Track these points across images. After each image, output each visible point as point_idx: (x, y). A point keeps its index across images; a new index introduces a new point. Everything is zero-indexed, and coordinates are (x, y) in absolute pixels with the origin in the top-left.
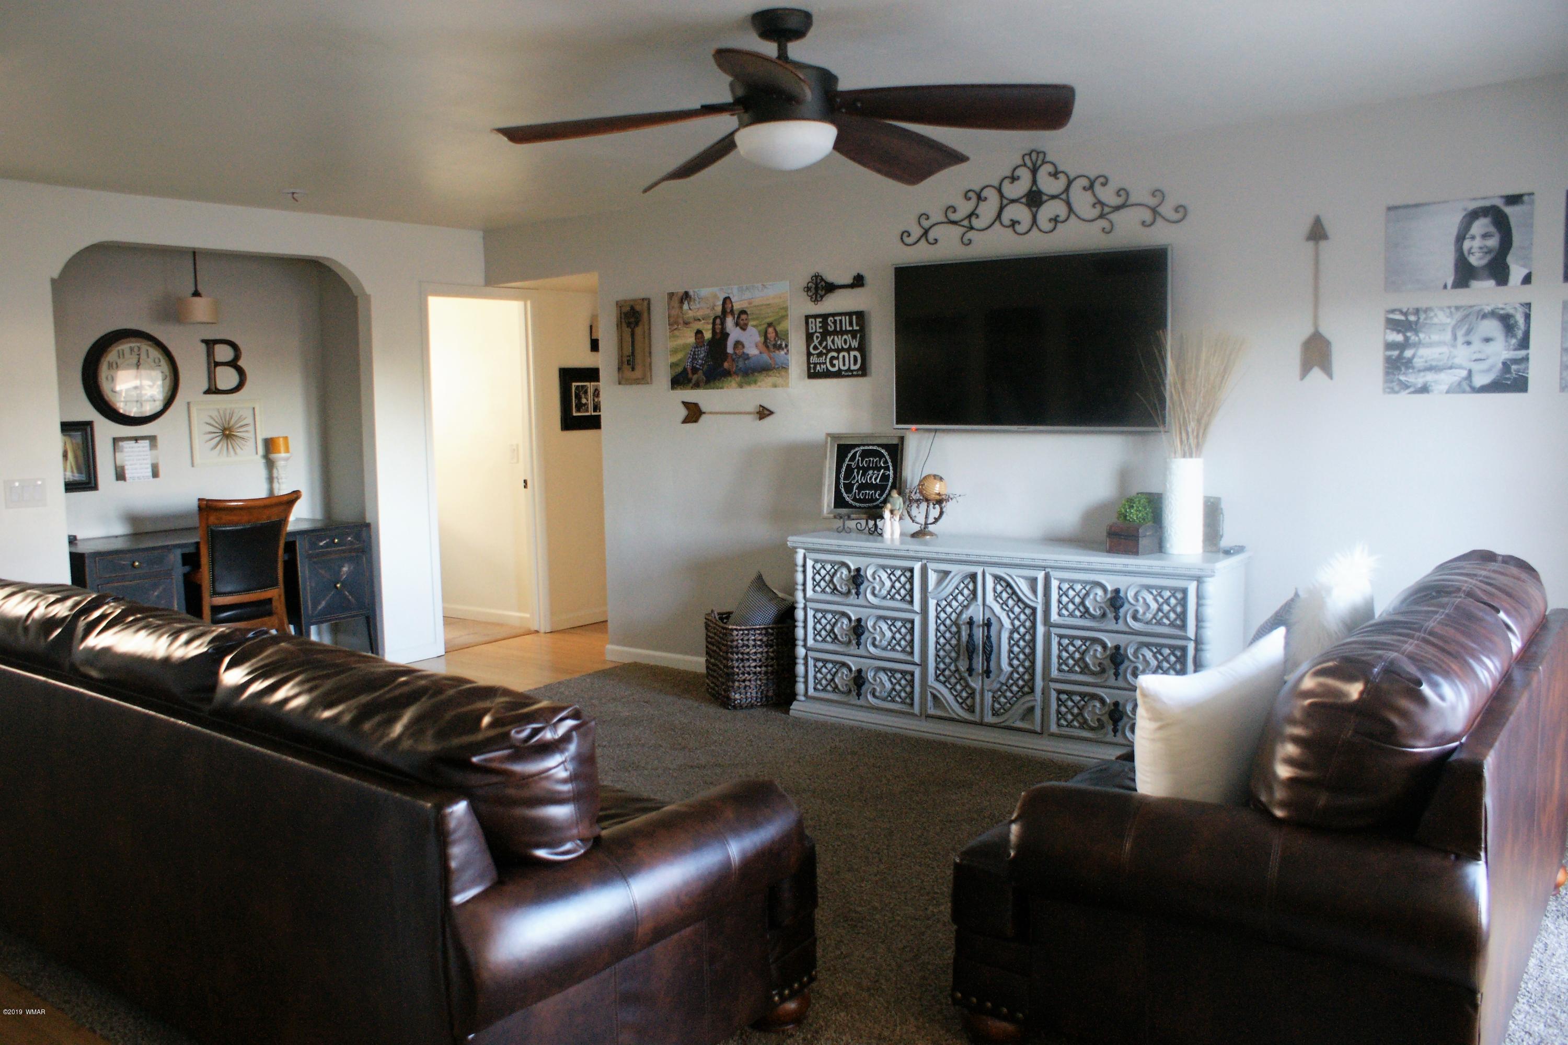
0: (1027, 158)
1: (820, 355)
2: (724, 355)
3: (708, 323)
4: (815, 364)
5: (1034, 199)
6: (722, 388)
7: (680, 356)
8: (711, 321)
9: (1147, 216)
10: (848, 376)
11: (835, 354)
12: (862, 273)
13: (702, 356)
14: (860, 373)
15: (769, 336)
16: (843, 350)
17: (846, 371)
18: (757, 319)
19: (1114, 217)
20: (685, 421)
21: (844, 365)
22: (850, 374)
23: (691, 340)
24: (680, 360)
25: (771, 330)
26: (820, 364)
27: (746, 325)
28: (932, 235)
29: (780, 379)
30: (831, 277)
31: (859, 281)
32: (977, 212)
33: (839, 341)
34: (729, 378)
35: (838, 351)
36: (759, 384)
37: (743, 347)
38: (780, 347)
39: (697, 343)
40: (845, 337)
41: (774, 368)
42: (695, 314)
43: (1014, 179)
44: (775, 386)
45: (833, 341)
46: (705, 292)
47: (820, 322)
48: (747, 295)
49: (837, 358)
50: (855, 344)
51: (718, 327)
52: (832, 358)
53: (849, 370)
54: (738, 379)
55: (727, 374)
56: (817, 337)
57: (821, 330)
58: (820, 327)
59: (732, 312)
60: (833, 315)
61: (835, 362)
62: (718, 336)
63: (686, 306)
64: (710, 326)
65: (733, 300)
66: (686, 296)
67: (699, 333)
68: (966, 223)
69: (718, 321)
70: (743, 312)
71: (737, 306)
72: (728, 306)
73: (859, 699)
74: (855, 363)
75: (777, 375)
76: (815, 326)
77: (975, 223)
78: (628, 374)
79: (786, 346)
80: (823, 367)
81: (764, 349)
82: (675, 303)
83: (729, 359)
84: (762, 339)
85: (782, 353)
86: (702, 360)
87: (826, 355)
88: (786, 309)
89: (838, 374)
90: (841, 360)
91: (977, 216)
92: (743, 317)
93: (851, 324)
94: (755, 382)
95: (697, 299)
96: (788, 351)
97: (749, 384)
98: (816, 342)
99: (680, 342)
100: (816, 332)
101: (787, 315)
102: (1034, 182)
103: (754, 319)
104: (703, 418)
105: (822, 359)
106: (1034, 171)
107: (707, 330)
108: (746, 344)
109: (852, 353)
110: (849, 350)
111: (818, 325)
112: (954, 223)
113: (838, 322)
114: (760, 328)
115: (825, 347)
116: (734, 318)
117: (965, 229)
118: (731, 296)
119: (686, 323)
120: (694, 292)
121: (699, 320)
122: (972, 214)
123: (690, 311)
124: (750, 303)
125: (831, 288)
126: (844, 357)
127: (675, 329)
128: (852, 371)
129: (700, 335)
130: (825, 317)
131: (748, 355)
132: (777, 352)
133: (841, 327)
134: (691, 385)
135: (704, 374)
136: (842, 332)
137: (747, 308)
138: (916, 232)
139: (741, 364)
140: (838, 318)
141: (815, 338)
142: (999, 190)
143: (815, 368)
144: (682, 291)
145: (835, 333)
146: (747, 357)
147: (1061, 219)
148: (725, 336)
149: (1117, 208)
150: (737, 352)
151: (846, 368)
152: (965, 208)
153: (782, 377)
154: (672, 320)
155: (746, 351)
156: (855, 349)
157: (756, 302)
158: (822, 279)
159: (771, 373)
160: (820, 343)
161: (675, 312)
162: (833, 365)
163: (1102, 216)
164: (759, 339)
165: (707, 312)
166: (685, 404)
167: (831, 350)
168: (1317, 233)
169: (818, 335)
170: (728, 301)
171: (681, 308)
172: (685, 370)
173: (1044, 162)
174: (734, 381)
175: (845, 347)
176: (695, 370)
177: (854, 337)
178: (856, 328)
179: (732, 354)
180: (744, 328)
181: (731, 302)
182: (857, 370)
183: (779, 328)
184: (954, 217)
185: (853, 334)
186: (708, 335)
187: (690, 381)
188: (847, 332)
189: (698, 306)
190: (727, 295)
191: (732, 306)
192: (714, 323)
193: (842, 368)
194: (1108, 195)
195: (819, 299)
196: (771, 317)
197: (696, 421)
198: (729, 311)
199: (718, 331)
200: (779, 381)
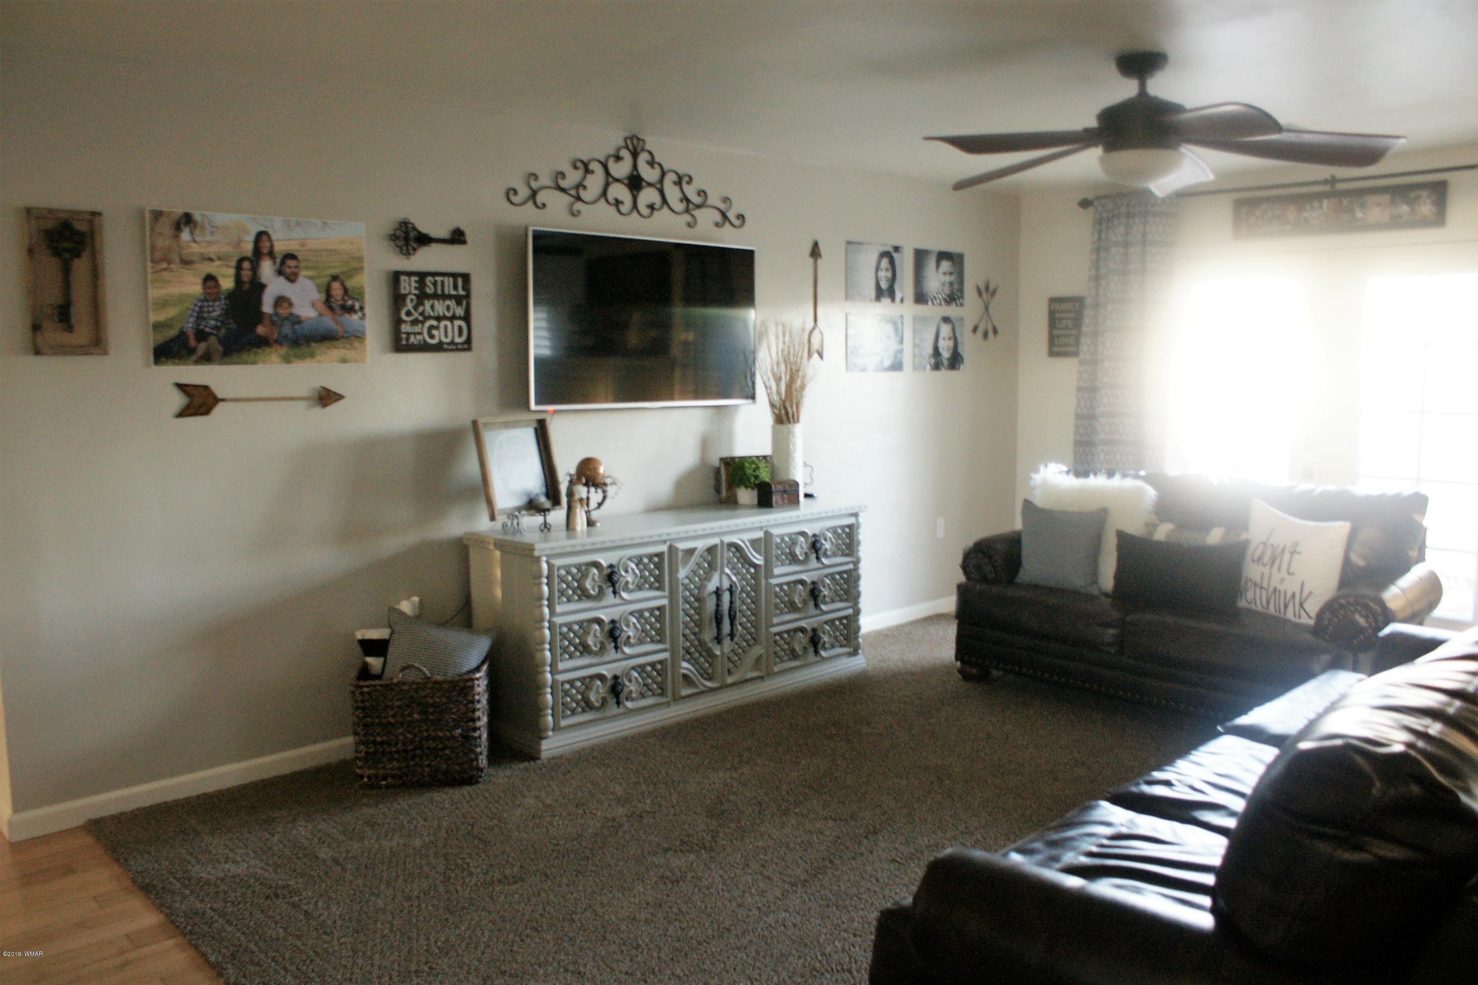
0: (629, 142)
1: (415, 322)
2: (258, 317)
3: (228, 267)
4: (408, 334)
5: (635, 183)
6: (254, 363)
7: (171, 312)
8: (234, 263)
9: (718, 217)
10: (452, 350)
11: (434, 323)
12: (462, 228)
13: (215, 314)
14: (466, 346)
15: (333, 293)
16: (445, 318)
17: (448, 344)
18: (312, 268)
19: (697, 213)
20: (182, 414)
21: (446, 336)
22: (454, 347)
23: (195, 288)
24: (172, 319)
25: (336, 285)
26: (415, 334)
27: (296, 275)
28: (540, 199)
29: (353, 352)
30: (425, 227)
31: (457, 237)
32: (585, 183)
33: (440, 308)
34: (268, 350)
35: (439, 319)
36: (318, 358)
37: (291, 304)
38: (351, 310)
39: (206, 294)
40: (448, 302)
41: (343, 337)
42: (203, 250)
43: (618, 158)
44: (344, 361)
45: (432, 307)
46: (222, 218)
47: (416, 282)
48: (298, 233)
49: (437, 328)
50: (460, 312)
51: (246, 275)
52: (431, 327)
53: (452, 343)
54: (283, 350)
55: (263, 343)
56: (412, 300)
57: (417, 292)
58: (416, 288)
59: (271, 254)
60: (433, 274)
61: (435, 332)
62: (246, 287)
63: (185, 235)
64: (232, 271)
65: (274, 237)
66: (187, 220)
67: (210, 279)
68: (573, 192)
69: (246, 265)
70: (290, 256)
71: (280, 247)
72: (265, 246)
73: (618, 707)
74: (460, 335)
75: (348, 346)
76: (408, 286)
77: (583, 194)
78: (53, 334)
79: (362, 308)
80: (419, 337)
81: (327, 312)
82: (165, 227)
83: (266, 321)
84: (323, 297)
85: (355, 317)
86: (217, 320)
87: (423, 323)
88: (360, 259)
89: (439, 348)
90: (442, 330)
91: (585, 187)
92: (291, 263)
93: (455, 287)
94: (312, 356)
95: (207, 226)
96: (364, 315)
97: (301, 357)
98: (410, 306)
99: (175, 290)
100: (410, 293)
101: (362, 268)
102: (635, 166)
103: (308, 268)
104: (220, 408)
105: (417, 329)
106: (635, 155)
107: (228, 276)
108: (294, 299)
109: (457, 323)
110: (452, 318)
111: (414, 285)
112: (563, 190)
113: (439, 284)
114: (320, 281)
115: (422, 314)
116: (275, 263)
117: (572, 199)
118: (270, 232)
119: (186, 263)
120: (203, 216)
121: (211, 260)
122: (580, 186)
123: (193, 245)
124: (303, 245)
125: (424, 240)
126: (446, 327)
127: (165, 269)
128: (457, 344)
129: (211, 283)
130: (422, 276)
131: (298, 317)
132: (347, 316)
133: (443, 290)
134: (194, 357)
135: (221, 341)
136: (444, 297)
137: (298, 251)
138: (524, 192)
139: (287, 330)
140: (439, 279)
141: (408, 301)
142: (605, 167)
143: (407, 339)
144: (180, 210)
145: (435, 296)
146: (296, 321)
147: (656, 207)
148: (259, 288)
149: (698, 207)
150: (281, 311)
151: (448, 340)
152: (573, 177)
153: (355, 349)
154: (158, 255)
155: (296, 311)
156: (460, 318)
157: (311, 245)
158: (415, 229)
159: (337, 343)
160: (415, 308)
161: (162, 242)
162: (432, 337)
163: (687, 211)
164: (318, 297)
165: (224, 249)
166: (181, 387)
167: (430, 318)
168: (815, 252)
169: (413, 297)
170: (264, 238)
171: (176, 237)
172: (182, 334)
173: (643, 150)
174: (274, 355)
175: (448, 314)
176: (201, 336)
177: (459, 303)
178: (462, 292)
179: (270, 316)
180: (292, 278)
181: (270, 239)
182: (462, 344)
183: (349, 284)
184: (563, 184)
185: (459, 300)
186: (227, 283)
187: (192, 351)
188: (450, 297)
189: (209, 238)
190: (262, 229)
191: (272, 246)
192: (239, 268)
193: (444, 339)
194: (691, 192)
195: (412, 252)
196: (334, 267)
197: (207, 412)
198: (265, 251)
199: (246, 279)
200: (350, 354)
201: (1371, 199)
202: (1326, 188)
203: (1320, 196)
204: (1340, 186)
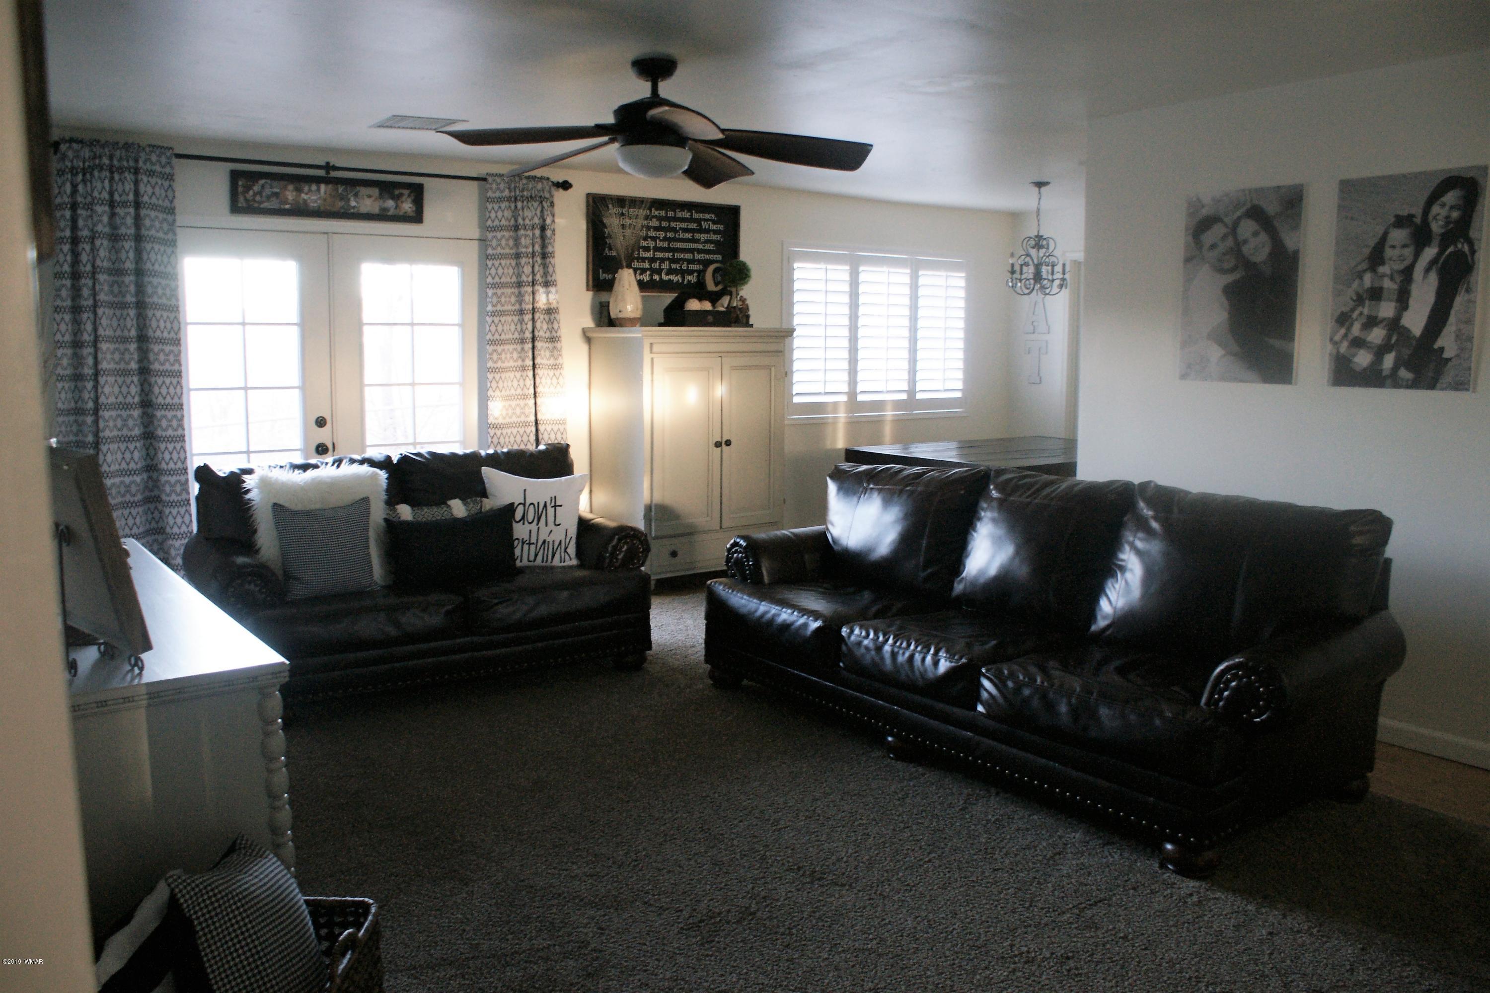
201: (364, 191)
202: (321, 173)
203: (318, 180)
204: (334, 174)
